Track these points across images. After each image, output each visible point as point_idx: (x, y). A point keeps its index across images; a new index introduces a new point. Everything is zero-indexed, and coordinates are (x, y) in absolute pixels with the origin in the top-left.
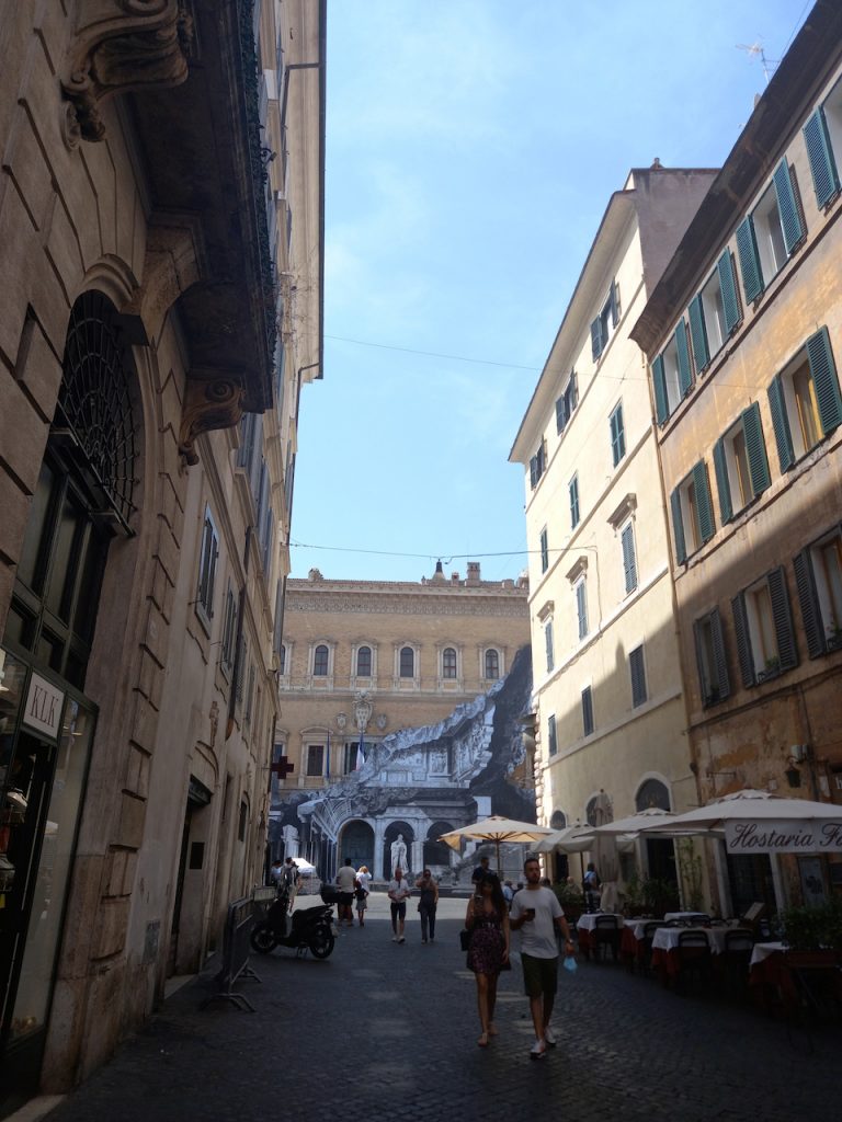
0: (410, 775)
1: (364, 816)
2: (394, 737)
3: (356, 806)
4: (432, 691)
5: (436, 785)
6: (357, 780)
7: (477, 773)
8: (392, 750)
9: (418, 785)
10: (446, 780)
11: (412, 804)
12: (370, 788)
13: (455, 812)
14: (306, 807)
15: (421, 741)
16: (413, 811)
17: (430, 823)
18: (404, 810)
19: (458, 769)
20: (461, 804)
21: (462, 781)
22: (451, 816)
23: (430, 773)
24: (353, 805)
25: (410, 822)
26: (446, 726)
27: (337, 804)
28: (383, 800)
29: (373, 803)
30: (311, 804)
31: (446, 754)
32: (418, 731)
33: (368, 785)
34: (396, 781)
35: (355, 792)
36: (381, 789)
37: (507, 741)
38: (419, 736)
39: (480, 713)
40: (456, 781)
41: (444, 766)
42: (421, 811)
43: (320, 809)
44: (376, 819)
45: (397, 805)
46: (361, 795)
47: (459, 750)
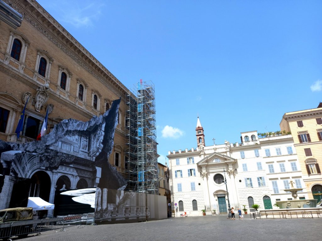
0: (72, 147)
1: (46, 169)
2: (67, 122)
3: (43, 161)
4: (73, 103)
5: (82, 157)
6: (45, 143)
7: (98, 154)
8: (66, 129)
9: (75, 154)
10: (87, 155)
11: (72, 166)
12: (52, 150)
13: (89, 174)
14: (8, 155)
15: (79, 129)
16: (72, 170)
17: (78, 179)
18: (68, 169)
19: (91, 150)
20: (91, 170)
21: (92, 157)
22: (87, 176)
23: (81, 149)
24: (41, 160)
25: (70, 177)
26: (89, 125)
27: (31, 157)
28: (58, 160)
29: (52, 161)
30: (12, 153)
31: (88, 140)
32: (78, 123)
33: (51, 148)
34: (65, 149)
35: (43, 151)
36: (57, 153)
37: (108, 142)
38: (78, 125)
39: (100, 123)
40: (90, 156)
41: (86, 146)
42: (75, 171)
43: (19, 158)
44: (53, 172)
45: (65, 165)
46: (46, 154)
47: (92, 140)
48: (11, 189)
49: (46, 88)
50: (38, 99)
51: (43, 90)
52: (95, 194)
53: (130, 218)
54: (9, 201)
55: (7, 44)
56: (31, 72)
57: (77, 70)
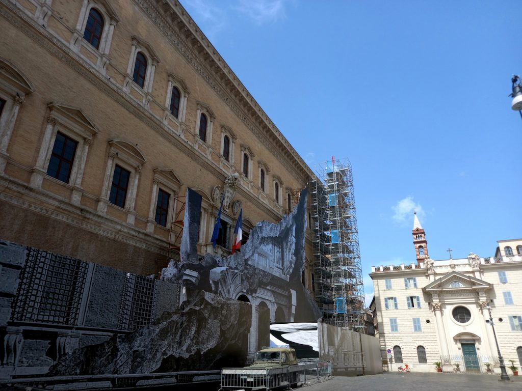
0: (268, 261)
1: (247, 292)
2: (261, 225)
4: (257, 196)
5: (277, 274)
6: (244, 256)
7: (291, 271)
8: (260, 236)
9: (271, 271)
10: (281, 272)
11: (269, 288)
12: (250, 266)
13: (285, 299)
14: (215, 273)
15: (272, 235)
16: (269, 294)
17: (276, 307)
18: (266, 292)
19: (285, 265)
21: (287, 275)
22: (283, 303)
23: (275, 264)
24: (242, 280)
25: (268, 303)
26: (280, 229)
27: (234, 276)
28: (256, 279)
29: (251, 280)
30: (218, 270)
31: (281, 250)
32: (270, 226)
33: (249, 263)
34: (262, 264)
35: (243, 267)
36: (255, 269)
37: (300, 252)
38: (271, 230)
39: (291, 225)
40: (284, 274)
41: (280, 259)
42: (272, 296)
43: (224, 277)
44: (253, 297)
45: (262, 286)
46: (246, 271)
47: (285, 250)
48: (258, 322)
49: (236, 179)
50: (227, 194)
51: (232, 182)
52: (317, 331)
53: (349, 369)
54: (257, 338)
55: (195, 121)
56: (217, 157)
57: (257, 149)
